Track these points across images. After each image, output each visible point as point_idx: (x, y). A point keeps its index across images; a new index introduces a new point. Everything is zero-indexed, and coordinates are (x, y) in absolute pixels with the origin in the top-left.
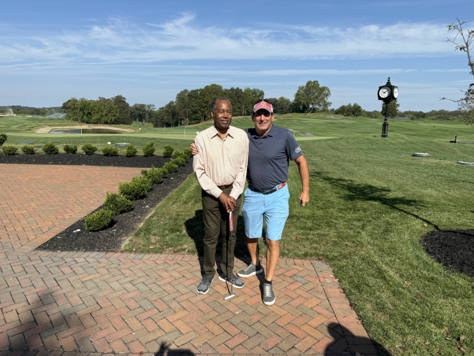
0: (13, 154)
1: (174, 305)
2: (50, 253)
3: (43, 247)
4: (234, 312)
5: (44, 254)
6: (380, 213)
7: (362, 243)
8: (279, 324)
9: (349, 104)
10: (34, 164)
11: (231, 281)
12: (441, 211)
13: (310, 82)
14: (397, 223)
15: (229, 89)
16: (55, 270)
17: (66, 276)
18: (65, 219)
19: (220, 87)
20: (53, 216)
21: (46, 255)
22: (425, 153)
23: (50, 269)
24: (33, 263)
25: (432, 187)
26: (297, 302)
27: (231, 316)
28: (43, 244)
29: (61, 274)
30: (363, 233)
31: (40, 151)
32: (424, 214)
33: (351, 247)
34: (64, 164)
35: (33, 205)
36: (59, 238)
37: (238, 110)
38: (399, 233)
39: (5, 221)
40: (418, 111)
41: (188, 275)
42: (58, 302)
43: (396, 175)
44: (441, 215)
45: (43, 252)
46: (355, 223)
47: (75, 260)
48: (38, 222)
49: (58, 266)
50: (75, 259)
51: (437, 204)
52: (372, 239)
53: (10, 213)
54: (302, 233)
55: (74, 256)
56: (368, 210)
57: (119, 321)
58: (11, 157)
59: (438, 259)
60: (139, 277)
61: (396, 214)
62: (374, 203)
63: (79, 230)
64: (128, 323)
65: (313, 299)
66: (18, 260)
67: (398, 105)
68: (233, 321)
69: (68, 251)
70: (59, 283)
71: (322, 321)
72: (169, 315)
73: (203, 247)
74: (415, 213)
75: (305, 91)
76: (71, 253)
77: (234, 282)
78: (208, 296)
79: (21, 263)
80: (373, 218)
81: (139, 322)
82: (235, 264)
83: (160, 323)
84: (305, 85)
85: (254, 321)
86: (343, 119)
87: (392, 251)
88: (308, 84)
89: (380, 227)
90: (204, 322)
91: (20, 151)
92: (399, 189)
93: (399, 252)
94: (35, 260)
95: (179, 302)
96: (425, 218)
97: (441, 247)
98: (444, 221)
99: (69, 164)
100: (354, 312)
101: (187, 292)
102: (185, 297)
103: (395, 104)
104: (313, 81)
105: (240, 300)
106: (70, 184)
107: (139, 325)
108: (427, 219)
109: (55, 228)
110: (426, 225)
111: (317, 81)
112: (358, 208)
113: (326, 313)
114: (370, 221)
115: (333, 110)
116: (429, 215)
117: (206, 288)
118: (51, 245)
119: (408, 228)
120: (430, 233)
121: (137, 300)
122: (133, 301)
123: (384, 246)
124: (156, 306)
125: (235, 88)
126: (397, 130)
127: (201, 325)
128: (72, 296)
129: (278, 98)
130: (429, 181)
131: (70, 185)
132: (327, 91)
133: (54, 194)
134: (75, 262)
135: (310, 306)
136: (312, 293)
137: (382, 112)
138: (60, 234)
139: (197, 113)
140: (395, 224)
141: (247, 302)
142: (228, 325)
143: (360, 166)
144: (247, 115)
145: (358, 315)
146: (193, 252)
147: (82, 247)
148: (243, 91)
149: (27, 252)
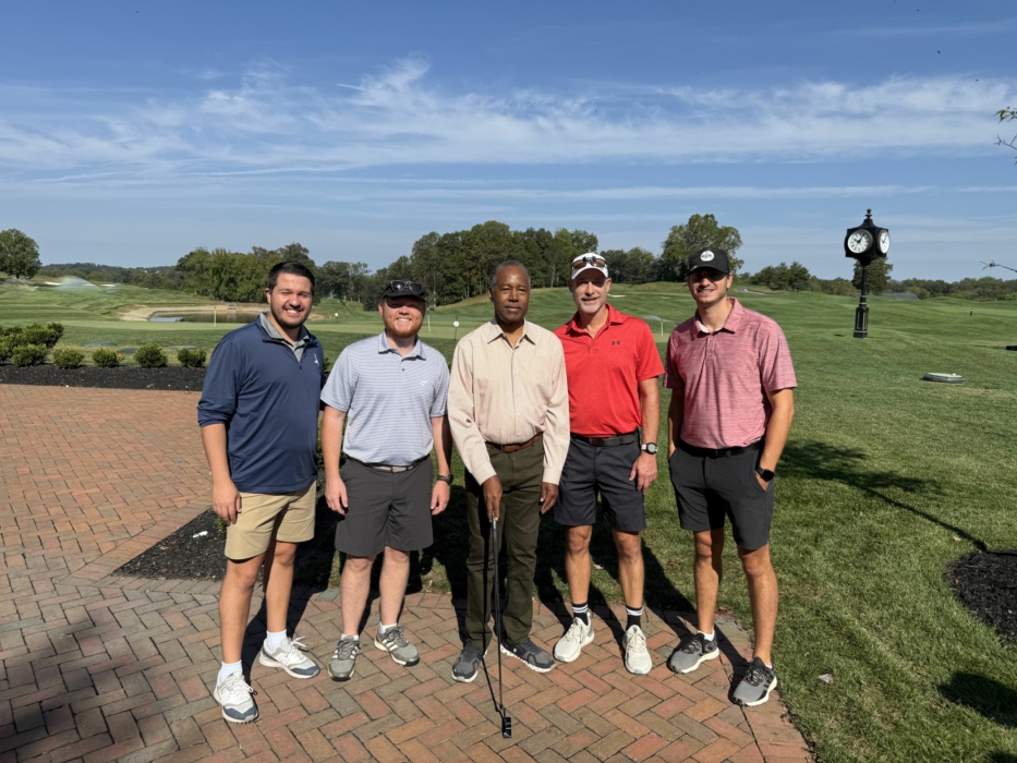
0: (75, 367)
1: (402, 705)
2: (144, 581)
3: (129, 569)
4: (531, 726)
5: (131, 583)
6: (854, 509)
7: (814, 578)
8: (631, 756)
9: (783, 264)
10: (116, 387)
11: (526, 655)
12: (992, 507)
13: (698, 216)
14: (892, 533)
15: (524, 231)
16: (151, 619)
17: (175, 635)
18: (176, 508)
19: (504, 228)
20: (152, 501)
21: (136, 586)
22: (951, 373)
23: (143, 618)
24: (108, 603)
25: (970, 452)
26: (671, 707)
27: (526, 736)
28: (130, 562)
29: (167, 628)
30: (817, 554)
31: (129, 359)
32: (952, 514)
33: (791, 585)
34: (178, 389)
35: (112, 476)
36: (163, 548)
37: (541, 275)
38: (898, 557)
39: (53, 511)
40: (934, 279)
41: (433, 640)
42: (157, 691)
43: (888, 424)
44: (992, 515)
45: (130, 579)
46: (798, 530)
47: (194, 599)
48: (120, 513)
49: (159, 611)
50: (195, 596)
51: (980, 492)
52: (835, 567)
53: (64, 492)
54: (682, 552)
55: (194, 590)
56: (828, 501)
57: (285, 738)
58: (71, 372)
59: (988, 617)
60: (328, 641)
61: (888, 512)
62: (841, 485)
63: (204, 533)
64: (303, 743)
65: (707, 702)
66: (78, 596)
67: (890, 267)
68: (529, 745)
69: (181, 577)
70: (161, 648)
71: (727, 754)
72: (391, 728)
73: (466, 578)
74: (932, 511)
75: (686, 235)
76: (188, 583)
77: (531, 658)
78: (474, 688)
79: (82, 602)
80: (838, 520)
81: (327, 742)
82: (535, 617)
83: (371, 745)
84: (687, 222)
85: (575, 748)
86: (769, 295)
87: (882, 596)
88: (692, 221)
89: (854, 542)
90: (465, 746)
91: (89, 361)
92: (894, 454)
93: (898, 600)
94: (113, 597)
95: (414, 699)
96: (954, 523)
97: (993, 591)
98: (998, 530)
99: (187, 390)
100: (799, 734)
101: (431, 677)
102: (427, 688)
103: (882, 264)
104: (702, 215)
105: (544, 700)
106: (189, 431)
107: (327, 748)
108: (960, 525)
109: (156, 528)
110: (957, 539)
111: (712, 216)
112: (806, 496)
113: (736, 734)
114: (831, 528)
115: (746, 275)
116: (965, 516)
117: (471, 670)
118: (147, 565)
119: (917, 545)
120: (968, 556)
121: (323, 692)
122: (314, 694)
123: (863, 584)
124: (364, 707)
125: (537, 229)
126: (888, 320)
127: (460, 753)
128: (186, 679)
129: (627, 250)
130: (962, 437)
131: (189, 434)
132: (733, 237)
133: (156, 454)
134: (193, 604)
135: (699, 718)
136: (704, 688)
137: (853, 281)
138: (166, 541)
139: (455, 281)
140: (888, 535)
141: (560, 703)
142: (519, 755)
143: (809, 402)
144: (560, 285)
145: (807, 742)
146: (443, 587)
147: (211, 569)
148: (553, 235)
149: (97, 579)
